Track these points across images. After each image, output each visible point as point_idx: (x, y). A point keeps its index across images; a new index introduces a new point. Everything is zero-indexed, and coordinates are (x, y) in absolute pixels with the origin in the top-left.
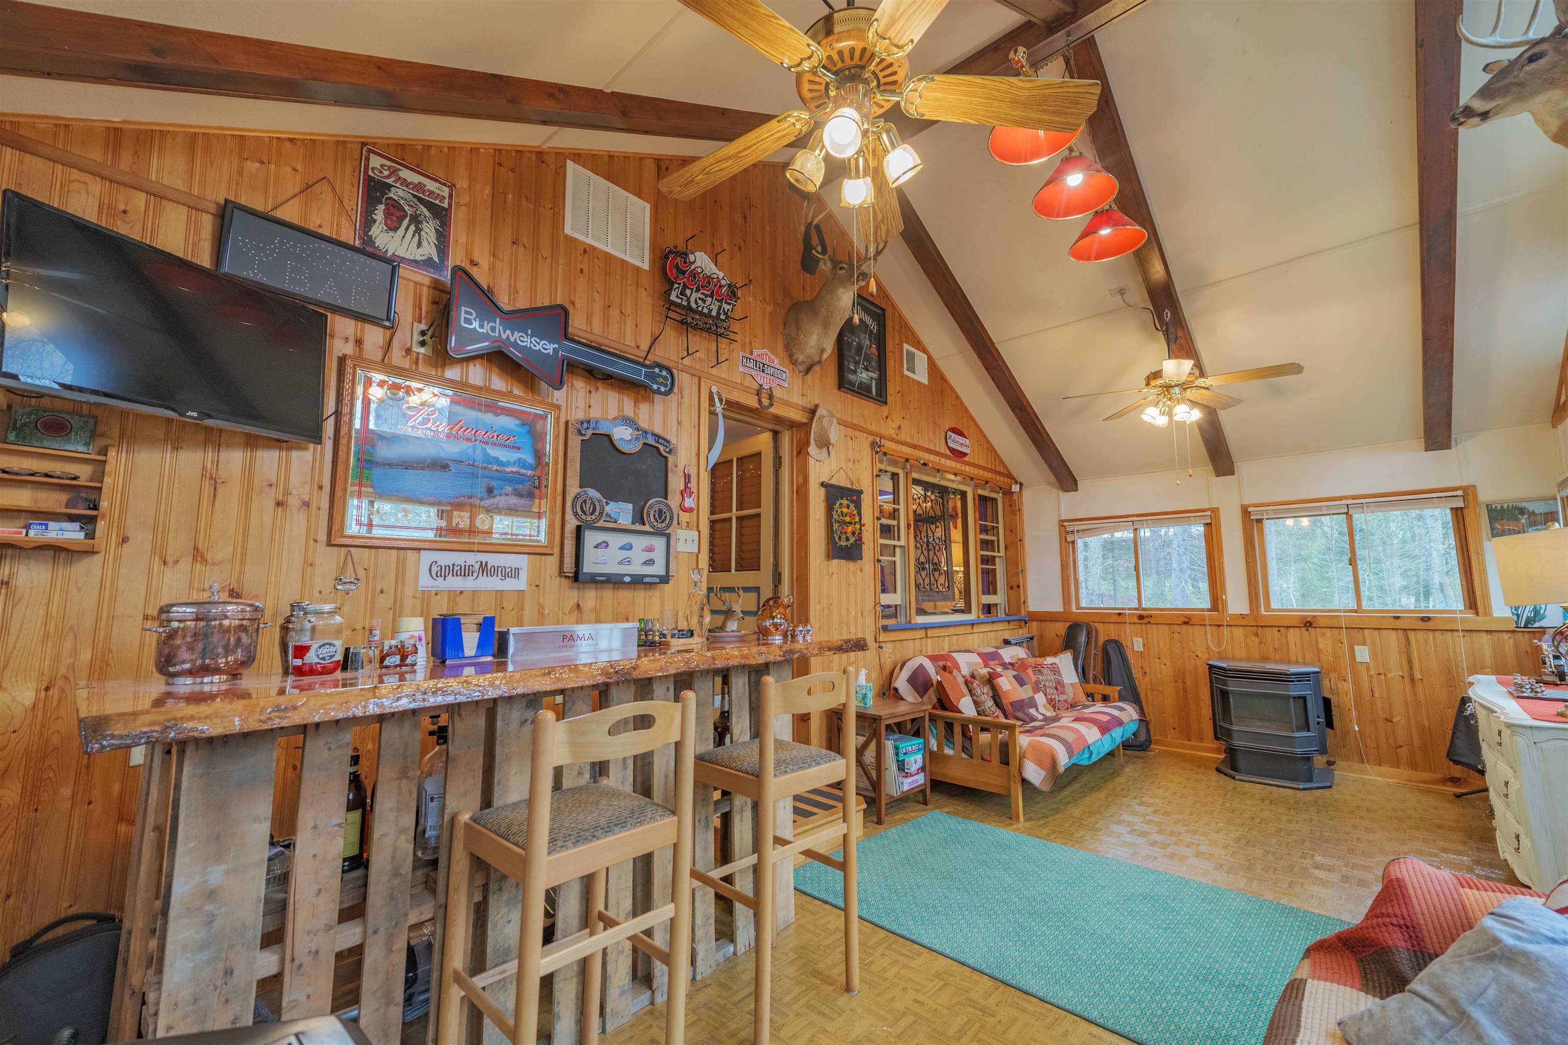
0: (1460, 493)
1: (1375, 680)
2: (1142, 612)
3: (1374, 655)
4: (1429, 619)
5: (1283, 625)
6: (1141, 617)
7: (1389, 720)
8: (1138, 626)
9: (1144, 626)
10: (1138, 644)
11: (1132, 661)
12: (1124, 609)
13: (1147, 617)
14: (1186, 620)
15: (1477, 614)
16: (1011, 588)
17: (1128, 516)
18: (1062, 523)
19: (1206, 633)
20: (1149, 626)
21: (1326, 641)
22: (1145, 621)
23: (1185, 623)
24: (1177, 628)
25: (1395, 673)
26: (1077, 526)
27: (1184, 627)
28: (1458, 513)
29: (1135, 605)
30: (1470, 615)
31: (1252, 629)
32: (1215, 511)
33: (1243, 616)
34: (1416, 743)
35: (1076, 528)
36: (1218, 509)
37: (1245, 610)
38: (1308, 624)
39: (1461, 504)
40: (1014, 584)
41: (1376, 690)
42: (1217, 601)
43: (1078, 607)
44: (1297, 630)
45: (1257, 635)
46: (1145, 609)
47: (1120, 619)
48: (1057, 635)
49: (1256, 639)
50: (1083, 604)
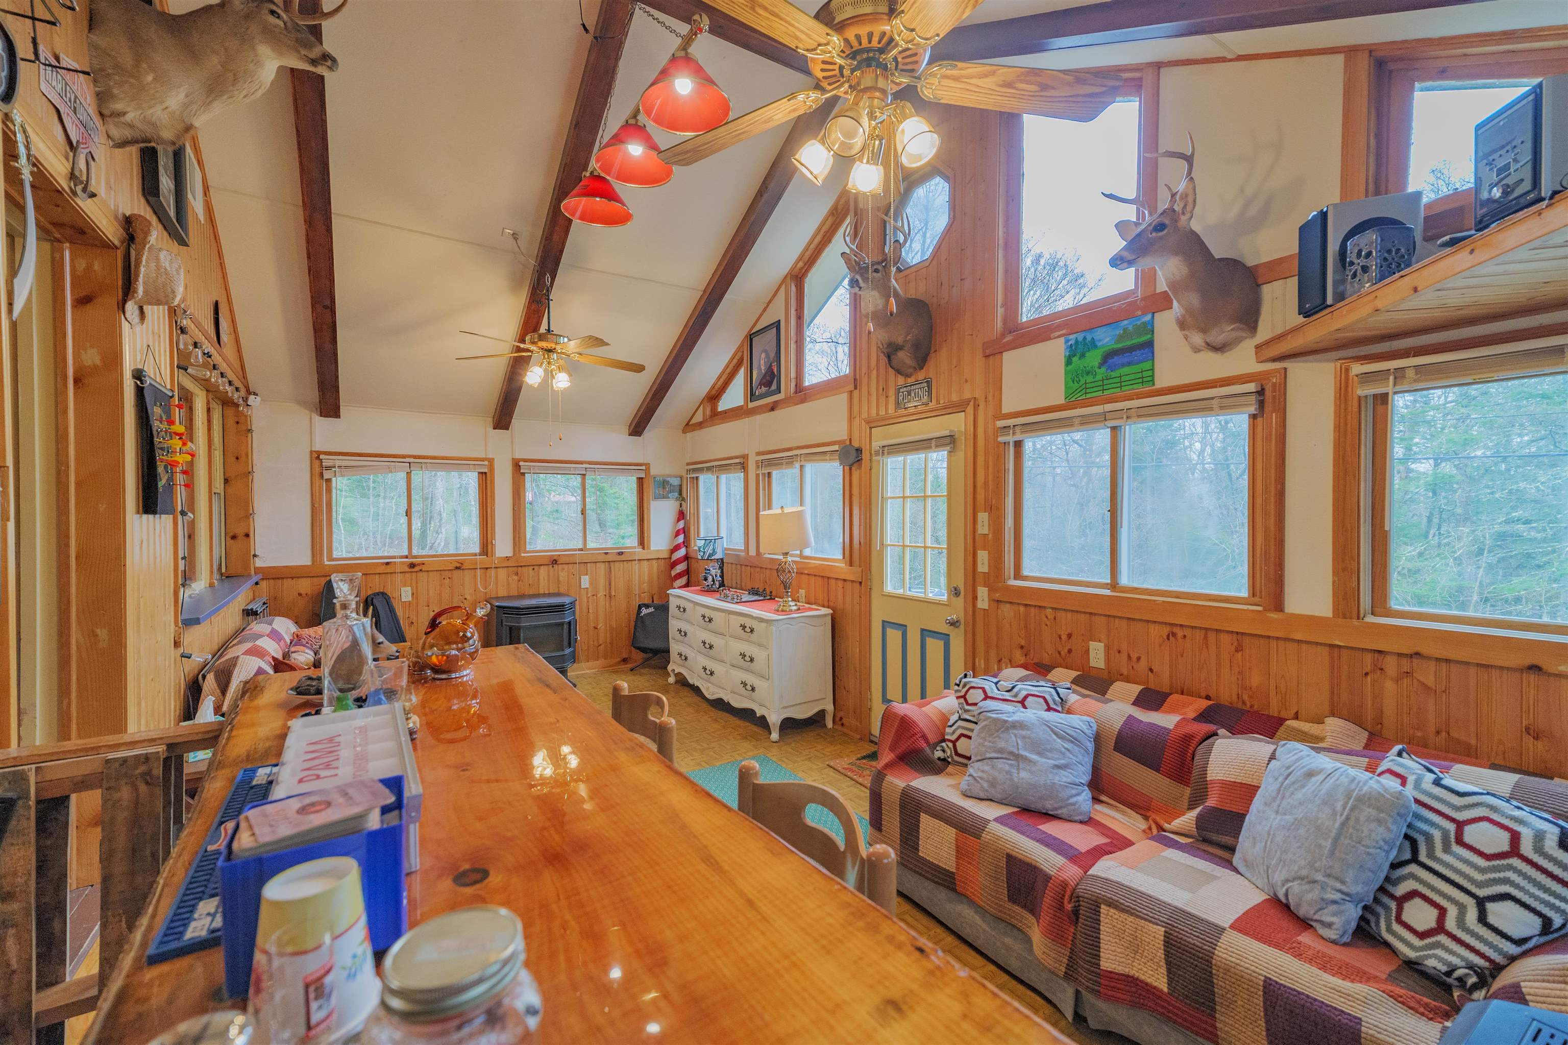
0: (644, 468)
1: (590, 600)
2: (414, 560)
3: (591, 583)
4: (622, 553)
5: (536, 564)
6: (412, 565)
7: (596, 628)
8: (408, 575)
9: (414, 574)
10: (406, 594)
11: (400, 613)
12: (394, 557)
13: (419, 565)
14: (458, 565)
15: (643, 548)
16: (234, 537)
17: (404, 457)
18: (316, 456)
19: (475, 576)
20: (420, 574)
21: (563, 573)
22: (417, 569)
23: (457, 568)
24: (448, 574)
25: (601, 594)
26: (339, 461)
27: (456, 572)
28: (640, 480)
29: (406, 553)
30: (639, 550)
31: (513, 569)
32: (491, 461)
33: (507, 558)
34: (608, 641)
35: (338, 463)
36: (493, 459)
37: (510, 553)
38: (554, 562)
39: (643, 476)
40: (240, 531)
41: (591, 607)
42: (486, 546)
43: (330, 558)
44: (546, 567)
45: (517, 574)
46: (416, 557)
47: (389, 569)
48: (300, 594)
49: (516, 578)
50: (335, 554)
